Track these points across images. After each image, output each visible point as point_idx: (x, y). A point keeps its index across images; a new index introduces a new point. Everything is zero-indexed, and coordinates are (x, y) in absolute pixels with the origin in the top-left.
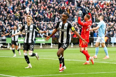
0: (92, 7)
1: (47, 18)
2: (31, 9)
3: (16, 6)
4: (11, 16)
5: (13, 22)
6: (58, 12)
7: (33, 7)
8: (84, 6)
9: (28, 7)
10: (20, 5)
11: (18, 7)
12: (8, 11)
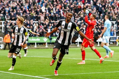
0: (108, 6)
1: (64, 17)
2: (47, 9)
3: (32, 5)
4: (27, 15)
5: (29, 21)
6: (73, 11)
7: (49, 6)
8: (100, 5)
9: (44, 6)
10: (35, 5)
11: (34, 6)
12: (24, 10)
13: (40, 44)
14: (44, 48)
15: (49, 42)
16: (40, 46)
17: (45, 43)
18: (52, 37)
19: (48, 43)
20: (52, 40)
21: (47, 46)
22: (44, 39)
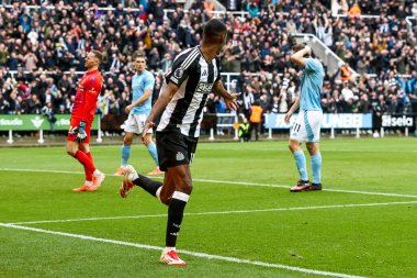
13: (23, 133)
14: (34, 146)
15: (48, 128)
16: (21, 140)
17: (35, 132)
18: (56, 116)
19: (45, 132)
20: (58, 123)
21: (41, 141)
22: (33, 121)
